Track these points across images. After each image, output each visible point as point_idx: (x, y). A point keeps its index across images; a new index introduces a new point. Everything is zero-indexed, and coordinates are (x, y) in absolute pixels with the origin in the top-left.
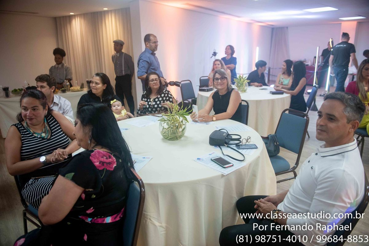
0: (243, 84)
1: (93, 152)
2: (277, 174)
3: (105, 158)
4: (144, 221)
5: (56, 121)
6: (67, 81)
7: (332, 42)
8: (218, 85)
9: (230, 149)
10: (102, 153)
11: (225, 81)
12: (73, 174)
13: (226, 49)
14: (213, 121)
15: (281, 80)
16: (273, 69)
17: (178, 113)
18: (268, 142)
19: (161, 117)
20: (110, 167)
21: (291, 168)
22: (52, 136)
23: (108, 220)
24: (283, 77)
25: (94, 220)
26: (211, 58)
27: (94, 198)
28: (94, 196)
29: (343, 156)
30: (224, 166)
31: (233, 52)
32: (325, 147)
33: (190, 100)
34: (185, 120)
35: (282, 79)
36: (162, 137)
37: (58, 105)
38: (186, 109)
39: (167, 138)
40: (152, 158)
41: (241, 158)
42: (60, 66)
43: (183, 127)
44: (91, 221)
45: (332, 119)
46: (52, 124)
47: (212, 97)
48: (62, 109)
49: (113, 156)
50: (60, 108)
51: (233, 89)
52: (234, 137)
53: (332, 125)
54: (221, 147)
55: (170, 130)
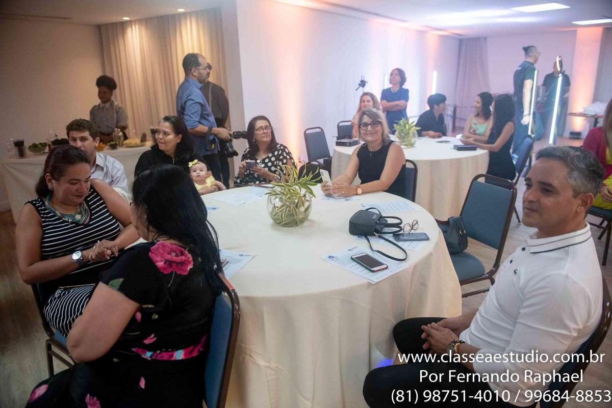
0: (408, 133)
1: (154, 246)
2: (462, 282)
3: (174, 254)
4: (241, 359)
5: (98, 195)
6: (119, 130)
7: (561, 62)
8: (367, 134)
9: (383, 241)
10: (169, 248)
11: (379, 128)
12: (121, 280)
13: (392, 74)
14: (357, 194)
15: (473, 126)
16: (461, 107)
17: (298, 182)
18: (449, 230)
19: (271, 189)
20: (182, 270)
21: (486, 273)
22: (91, 220)
23: (179, 355)
24: (476, 122)
25: (155, 355)
26: (357, 90)
27: (156, 319)
28: (156, 317)
29: (567, 253)
30: (372, 269)
31: (403, 80)
32: (539, 237)
33: (321, 161)
34: (310, 193)
35: (475, 124)
36: (271, 221)
37: (102, 169)
38: (311, 176)
39: (280, 223)
40: (255, 256)
41: (401, 255)
42: (107, 105)
43: (307, 204)
44: (151, 356)
45: (548, 191)
46: (92, 200)
47: (357, 154)
48: (109, 175)
49: (188, 251)
50: (106, 174)
51: (392, 142)
52: (390, 221)
53: (548, 201)
54: (369, 237)
55: (284, 211)
